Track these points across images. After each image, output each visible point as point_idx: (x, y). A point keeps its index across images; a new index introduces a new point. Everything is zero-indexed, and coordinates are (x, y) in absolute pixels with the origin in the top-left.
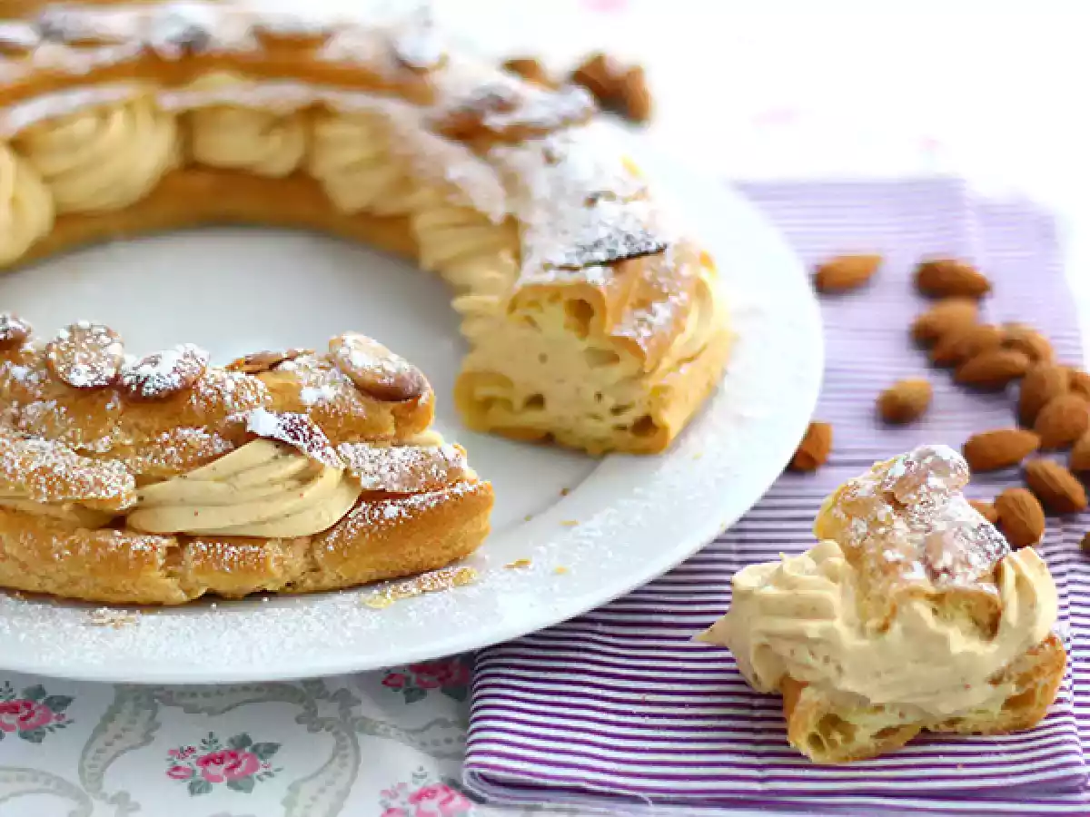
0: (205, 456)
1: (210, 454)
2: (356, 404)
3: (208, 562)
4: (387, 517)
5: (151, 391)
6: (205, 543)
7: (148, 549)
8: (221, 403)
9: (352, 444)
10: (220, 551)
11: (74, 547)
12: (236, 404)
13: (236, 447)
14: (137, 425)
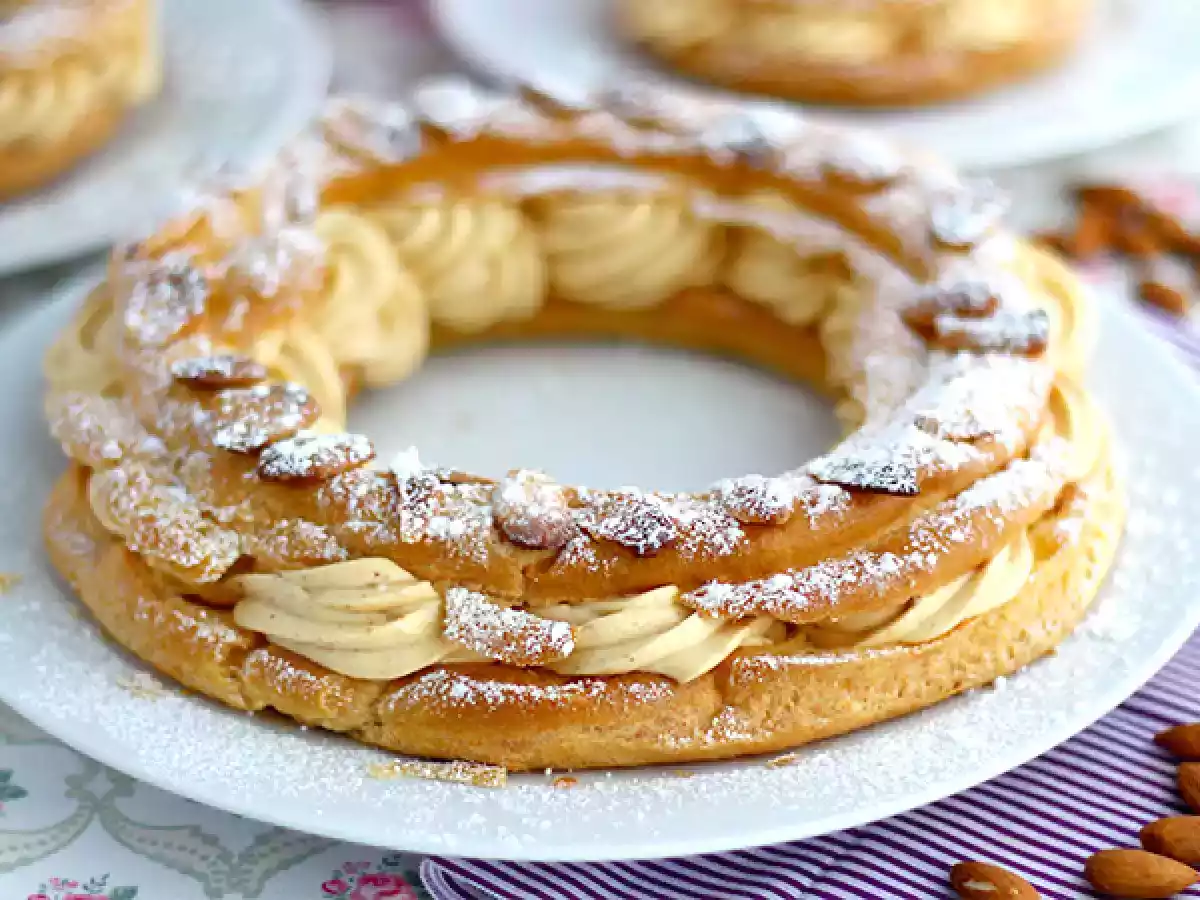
0: (311, 557)
1: (318, 556)
2: (482, 550)
3: (264, 673)
4: (451, 694)
5: (274, 470)
6: (270, 654)
7: (211, 639)
8: (343, 507)
9: (470, 591)
10: (278, 668)
11: (152, 613)
12: (359, 512)
13: (348, 559)
14: (264, 504)
